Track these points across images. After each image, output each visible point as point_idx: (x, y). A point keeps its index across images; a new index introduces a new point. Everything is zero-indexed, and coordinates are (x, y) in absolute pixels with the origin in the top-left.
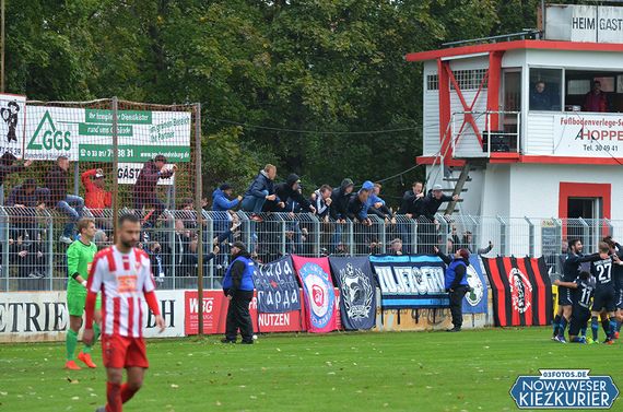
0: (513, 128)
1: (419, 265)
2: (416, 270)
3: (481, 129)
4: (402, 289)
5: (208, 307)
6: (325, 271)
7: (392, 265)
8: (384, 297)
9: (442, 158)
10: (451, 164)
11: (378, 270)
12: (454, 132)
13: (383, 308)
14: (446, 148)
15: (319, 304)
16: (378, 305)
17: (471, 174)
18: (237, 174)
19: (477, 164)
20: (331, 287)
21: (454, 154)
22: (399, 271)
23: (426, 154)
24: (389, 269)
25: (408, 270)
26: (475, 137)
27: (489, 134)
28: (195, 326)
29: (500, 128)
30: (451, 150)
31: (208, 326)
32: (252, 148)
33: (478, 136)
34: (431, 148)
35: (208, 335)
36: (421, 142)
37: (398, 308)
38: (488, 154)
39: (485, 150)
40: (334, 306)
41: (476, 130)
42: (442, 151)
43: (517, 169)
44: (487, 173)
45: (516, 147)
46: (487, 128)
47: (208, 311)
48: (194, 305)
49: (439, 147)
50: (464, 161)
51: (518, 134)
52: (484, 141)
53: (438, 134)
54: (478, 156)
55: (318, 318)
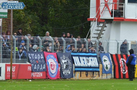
0: (122, 9)
1: (88, 56)
2: (87, 58)
3: (111, 9)
4: (82, 64)
6: (55, 57)
7: (79, 56)
8: (76, 67)
9: (97, 19)
10: (100, 21)
11: (74, 58)
12: (101, 10)
13: (75, 71)
14: (98, 15)
15: (53, 69)
16: (74, 70)
17: (107, 25)
18: (24, 23)
19: (109, 21)
20: (57, 63)
21: (101, 18)
22: (81, 58)
23: (91, 17)
24: (78, 57)
25: (85, 58)
26: (108, 12)
27: (114, 11)
28: (9, 76)
29: (117, 9)
30: (100, 16)
31: (13, 76)
32: (29, 14)
33: (110, 11)
34: (93, 15)
35: (13, 80)
36: (89, 14)
37: (81, 71)
38: (113, 18)
39: (112, 16)
40: (58, 70)
41: (109, 9)
42: (97, 16)
43: (123, 23)
44: (112, 24)
45: (123, 16)
46: (113, 8)
47: (13, 71)
48: (9, 69)
49: (96, 15)
50: (105, 20)
51: (124, 11)
52: (111, 13)
53: (96, 10)
54: (109, 19)
55: (52, 74)
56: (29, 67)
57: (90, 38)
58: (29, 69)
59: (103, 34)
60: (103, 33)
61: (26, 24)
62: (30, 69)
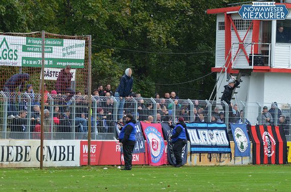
0: (267, 52)
1: (212, 129)
2: (210, 131)
3: (248, 53)
4: (202, 142)
5: (93, 151)
6: (159, 131)
7: (197, 128)
8: (192, 146)
9: (226, 69)
10: (231, 72)
11: (189, 131)
12: (233, 55)
13: (191, 153)
14: (228, 63)
15: (155, 150)
16: (189, 150)
17: (242, 78)
18: (110, 75)
19: (246, 72)
20: (162, 139)
21: (232, 67)
22: (201, 132)
23: (217, 66)
24: (195, 131)
25: (206, 132)
26: (245, 57)
27: (253, 55)
28: (86, 160)
29: (259, 52)
30: (231, 64)
31: (93, 160)
32: (119, 61)
33: (247, 57)
34: (220, 63)
35: (93, 166)
36: (214, 59)
37: (200, 153)
38: (252, 67)
39: (250, 64)
40: (164, 151)
41: (245, 53)
42: (226, 65)
43: (268, 76)
44: (251, 77)
45: (268, 63)
46: (252, 52)
47: (93, 152)
48: (85, 149)
49: (225, 62)
50: (238, 71)
51: (269, 56)
52: (250, 60)
53: (224, 55)
54: (246, 68)
55: (155, 157)
56: (117, 146)
57: (215, 100)
58: (118, 149)
59: (237, 93)
60: (236, 91)
61: (115, 78)
62: (120, 148)
